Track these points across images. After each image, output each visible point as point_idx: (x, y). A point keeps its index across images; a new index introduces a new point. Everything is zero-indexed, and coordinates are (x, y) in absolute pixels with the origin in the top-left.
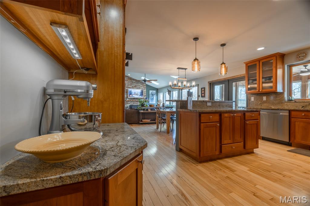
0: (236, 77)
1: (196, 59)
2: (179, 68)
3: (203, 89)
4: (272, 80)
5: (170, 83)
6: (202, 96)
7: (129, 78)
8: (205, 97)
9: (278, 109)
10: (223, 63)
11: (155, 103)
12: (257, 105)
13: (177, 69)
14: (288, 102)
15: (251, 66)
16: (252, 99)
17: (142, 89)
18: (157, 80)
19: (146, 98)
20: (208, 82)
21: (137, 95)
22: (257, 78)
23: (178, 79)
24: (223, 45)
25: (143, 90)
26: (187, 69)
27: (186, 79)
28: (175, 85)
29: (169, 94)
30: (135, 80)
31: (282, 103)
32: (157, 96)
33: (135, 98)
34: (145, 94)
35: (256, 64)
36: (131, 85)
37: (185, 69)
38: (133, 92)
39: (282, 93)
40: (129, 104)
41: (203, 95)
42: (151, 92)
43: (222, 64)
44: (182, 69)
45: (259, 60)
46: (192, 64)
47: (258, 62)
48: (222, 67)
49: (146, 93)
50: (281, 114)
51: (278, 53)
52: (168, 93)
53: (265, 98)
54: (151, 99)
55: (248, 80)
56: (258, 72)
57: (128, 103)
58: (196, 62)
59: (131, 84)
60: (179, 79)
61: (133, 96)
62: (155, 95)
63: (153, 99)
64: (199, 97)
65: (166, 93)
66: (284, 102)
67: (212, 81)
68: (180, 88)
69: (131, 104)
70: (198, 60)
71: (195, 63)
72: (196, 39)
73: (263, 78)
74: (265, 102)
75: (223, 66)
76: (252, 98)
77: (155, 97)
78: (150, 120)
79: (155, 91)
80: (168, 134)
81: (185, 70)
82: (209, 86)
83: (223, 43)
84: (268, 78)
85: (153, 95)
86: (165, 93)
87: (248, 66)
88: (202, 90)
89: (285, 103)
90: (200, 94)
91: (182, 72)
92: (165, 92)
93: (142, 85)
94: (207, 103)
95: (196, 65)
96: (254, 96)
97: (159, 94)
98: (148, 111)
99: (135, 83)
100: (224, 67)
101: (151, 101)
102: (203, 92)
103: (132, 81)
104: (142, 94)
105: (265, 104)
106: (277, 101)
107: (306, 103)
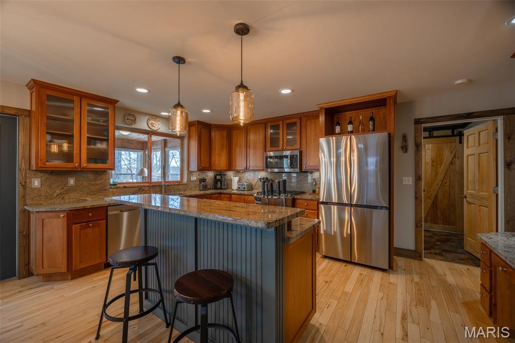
12: (51, 198)
16: (36, 183)
31: (105, 190)
45: (81, 95)
53: (72, 181)
55: (46, 133)
66: (108, 187)
74: (71, 190)
76: (35, 179)
87: (47, 95)
96: (42, 175)
105: (72, 195)
106: (96, 187)
107: (136, 189)
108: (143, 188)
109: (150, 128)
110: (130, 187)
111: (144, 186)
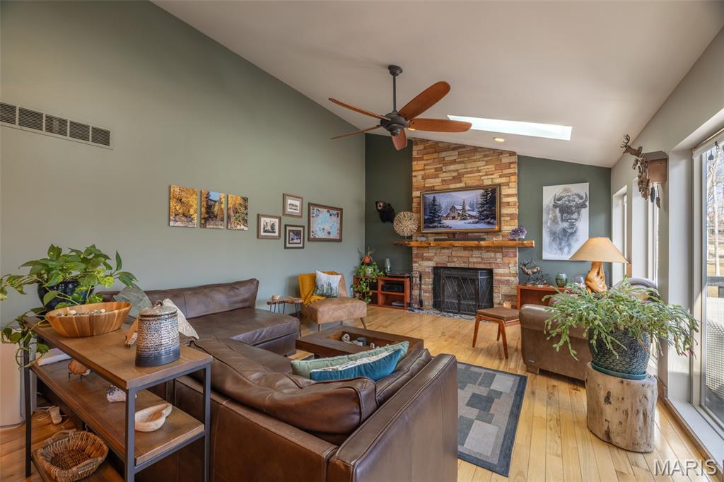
7: (431, 147)
17: (491, 187)
19: (517, 232)
21: (464, 217)
25: (494, 191)
30: (454, 149)
33: (454, 234)
34: (515, 210)
36: (436, 177)
38: (443, 206)
40: (430, 259)
42: (550, 194)
49: (519, 204)
54: (554, 235)
57: (423, 258)
59: (436, 169)
61: (448, 222)
62: (585, 212)
63: (566, 235)
69: (436, 259)
77: (582, 223)
79: (583, 189)
85: (566, 210)
93: (491, 167)
99: (454, 162)
101: (555, 246)
103: (443, 154)
104: (488, 208)
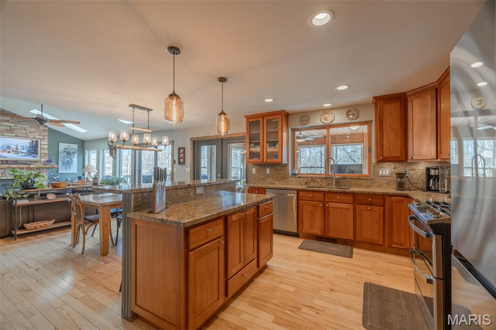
0: (233, 136)
1: (173, 95)
2: (133, 106)
3: (182, 151)
4: (277, 146)
5: (112, 136)
6: (180, 163)
8: (185, 164)
9: (286, 189)
10: (222, 113)
11: (76, 172)
12: (260, 181)
13: (130, 106)
14: (292, 177)
15: (253, 121)
16: (254, 171)
17: (35, 140)
18: (79, 123)
19: (49, 161)
20: (191, 139)
21: (17, 153)
22: (261, 141)
23: (132, 128)
24: (223, 80)
25: (37, 142)
26: (152, 110)
27: (150, 131)
28: (124, 141)
29: (111, 154)
31: (286, 178)
32: (81, 158)
34: (46, 152)
35: (259, 121)
37: (149, 110)
39: (286, 165)
41: (182, 160)
43: (220, 114)
44: (142, 108)
45: (263, 116)
46: (165, 104)
47: (262, 118)
48: (221, 120)
49: (48, 149)
50: (289, 195)
51: (284, 110)
52: (109, 151)
53: (268, 171)
54: (63, 163)
55: (250, 143)
56: (262, 133)
58: (174, 102)
60: (134, 128)
63: (68, 164)
64: (175, 163)
65: (105, 151)
66: (288, 176)
67: (198, 138)
68: (135, 148)
70: (178, 97)
71: (172, 102)
72: (174, 50)
73: (267, 142)
74: (268, 176)
75: (223, 117)
76: (253, 169)
77: (75, 160)
78: (52, 222)
80: (105, 258)
81: (147, 112)
82: (192, 145)
83: (223, 76)
84: (272, 144)
85: (69, 154)
86: (101, 152)
87: (250, 122)
88: (179, 151)
89: (290, 179)
90: (176, 159)
91: (141, 115)
92: (103, 150)
93: (33, 130)
94: (197, 188)
95: (174, 109)
96: (256, 166)
97: (86, 152)
98: (46, 199)
100: (224, 120)
101: (64, 167)
102: (181, 155)
104: (34, 149)
105: (268, 179)
106: (281, 175)
107: (309, 179)
108: (315, 179)
109: (323, 123)
110: (304, 178)
111: (316, 178)
